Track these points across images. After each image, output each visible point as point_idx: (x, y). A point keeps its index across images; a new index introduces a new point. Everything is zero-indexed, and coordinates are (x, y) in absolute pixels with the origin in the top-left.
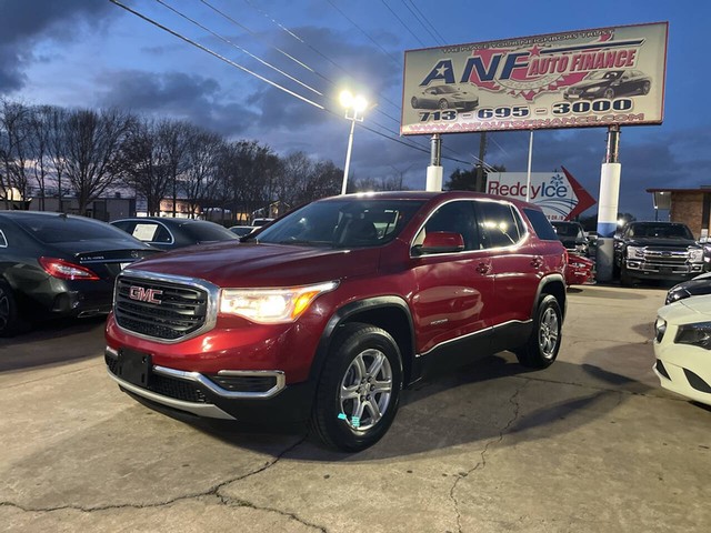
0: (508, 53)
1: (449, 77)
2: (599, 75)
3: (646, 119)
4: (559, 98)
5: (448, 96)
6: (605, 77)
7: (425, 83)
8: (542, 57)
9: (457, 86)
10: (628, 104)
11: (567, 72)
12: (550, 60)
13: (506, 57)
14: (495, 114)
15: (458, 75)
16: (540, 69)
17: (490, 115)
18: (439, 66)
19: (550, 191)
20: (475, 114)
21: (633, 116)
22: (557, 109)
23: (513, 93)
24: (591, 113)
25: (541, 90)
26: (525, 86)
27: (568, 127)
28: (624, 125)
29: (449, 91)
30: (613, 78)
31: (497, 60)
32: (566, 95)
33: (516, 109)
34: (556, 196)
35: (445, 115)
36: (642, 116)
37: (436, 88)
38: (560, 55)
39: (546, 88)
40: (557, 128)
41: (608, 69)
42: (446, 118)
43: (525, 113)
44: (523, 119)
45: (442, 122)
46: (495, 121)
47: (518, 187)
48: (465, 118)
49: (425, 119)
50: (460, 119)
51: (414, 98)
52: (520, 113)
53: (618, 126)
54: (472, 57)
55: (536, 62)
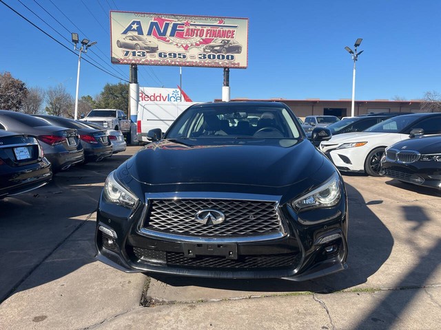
0: (173, 22)
1: (140, 31)
2: (218, 41)
3: (240, 66)
4: (201, 50)
5: (140, 42)
6: (222, 42)
7: (125, 32)
8: (191, 27)
9: (145, 36)
10: (232, 57)
11: (204, 37)
12: (195, 30)
13: (172, 24)
14: (168, 56)
15: (145, 29)
16: (191, 33)
17: (165, 56)
18: (133, 23)
19: (173, 99)
20: (156, 54)
21: (234, 64)
22: (200, 56)
23: (177, 45)
24: (217, 60)
25: (192, 45)
26: (183, 42)
27: (206, 66)
28: (231, 68)
29: (140, 40)
30: (225, 43)
31: (167, 25)
32: (204, 51)
33: (179, 54)
35: (139, 54)
36: (238, 64)
37: (132, 37)
38: (199, 28)
39: (194, 44)
40: (201, 66)
41: (223, 38)
42: (140, 56)
43: (184, 57)
44: (184, 60)
45: (137, 58)
46: (169, 60)
47: (154, 96)
48: (152, 56)
49: (126, 55)
50: (149, 57)
51: (118, 41)
52: (182, 57)
53: (228, 68)
54: (153, 21)
55: (188, 30)
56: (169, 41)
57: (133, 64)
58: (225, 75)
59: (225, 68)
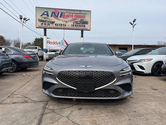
1: (48, 15)
2: (79, 20)
3: (88, 29)
4: (72, 23)
5: (48, 20)
7: (42, 16)
9: (50, 17)
10: (85, 26)
11: (73, 18)
12: (70, 15)
13: (61, 13)
14: (59, 25)
15: (50, 15)
16: (68, 16)
17: (58, 25)
18: (45, 12)
20: (54, 24)
21: (86, 29)
22: (72, 25)
23: (62, 21)
24: (78, 27)
25: (68, 21)
26: (65, 19)
29: (48, 18)
30: (82, 20)
31: (59, 13)
32: (73, 23)
33: (63, 24)
35: (47, 24)
37: (44, 17)
38: (72, 14)
41: (81, 18)
42: (47, 25)
43: (65, 25)
44: (65, 27)
46: (59, 27)
47: (54, 42)
49: (42, 24)
50: (51, 25)
51: (39, 19)
52: (64, 25)
53: (83, 30)
54: (53, 11)
55: (67, 15)
56: (59, 19)
57: (44, 28)
58: (81, 33)
59: (82, 30)
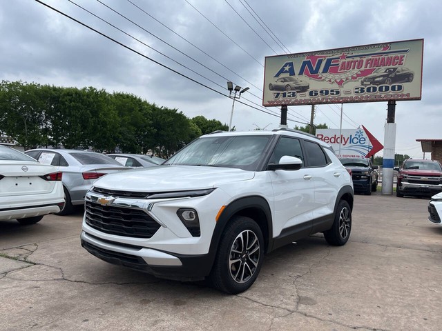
0: (327, 58)
1: (292, 72)
2: (382, 71)
3: (411, 97)
4: (358, 84)
5: (291, 83)
6: (385, 72)
7: (277, 75)
8: (347, 60)
9: (296, 77)
10: (400, 88)
11: (363, 68)
12: (352, 62)
13: (326, 60)
14: (319, 94)
15: (297, 71)
16: (346, 67)
17: (316, 94)
18: (286, 65)
19: (355, 141)
20: (307, 93)
21: (402, 95)
22: (357, 90)
23: (330, 81)
24: (378, 93)
25: (347, 79)
26: (337, 77)
27: (364, 101)
28: (398, 100)
29: (291, 80)
30: (390, 72)
31: (320, 62)
32: (363, 83)
33: (332, 91)
34: (359, 144)
35: (289, 94)
36: (408, 95)
37: (284, 78)
38: (358, 59)
39: (350, 78)
40: (357, 102)
41: (388, 67)
42: (290, 96)
43: (338, 93)
44: (336, 97)
45: (287, 98)
46: (320, 98)
47: (335, 138)
48: (301, 96)
49: (277, 97)
50: (299, 97)
51: (270, 85)
52: (335, 93)
53: (394, 101)
54: (305, 60)
55: (344, 63)
57: (283, 106)
58: (389, 109)
59: (390, 101)
